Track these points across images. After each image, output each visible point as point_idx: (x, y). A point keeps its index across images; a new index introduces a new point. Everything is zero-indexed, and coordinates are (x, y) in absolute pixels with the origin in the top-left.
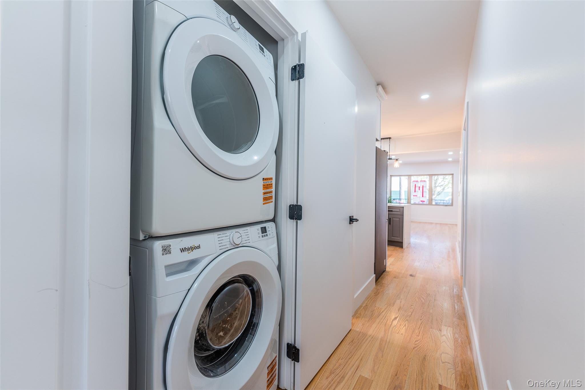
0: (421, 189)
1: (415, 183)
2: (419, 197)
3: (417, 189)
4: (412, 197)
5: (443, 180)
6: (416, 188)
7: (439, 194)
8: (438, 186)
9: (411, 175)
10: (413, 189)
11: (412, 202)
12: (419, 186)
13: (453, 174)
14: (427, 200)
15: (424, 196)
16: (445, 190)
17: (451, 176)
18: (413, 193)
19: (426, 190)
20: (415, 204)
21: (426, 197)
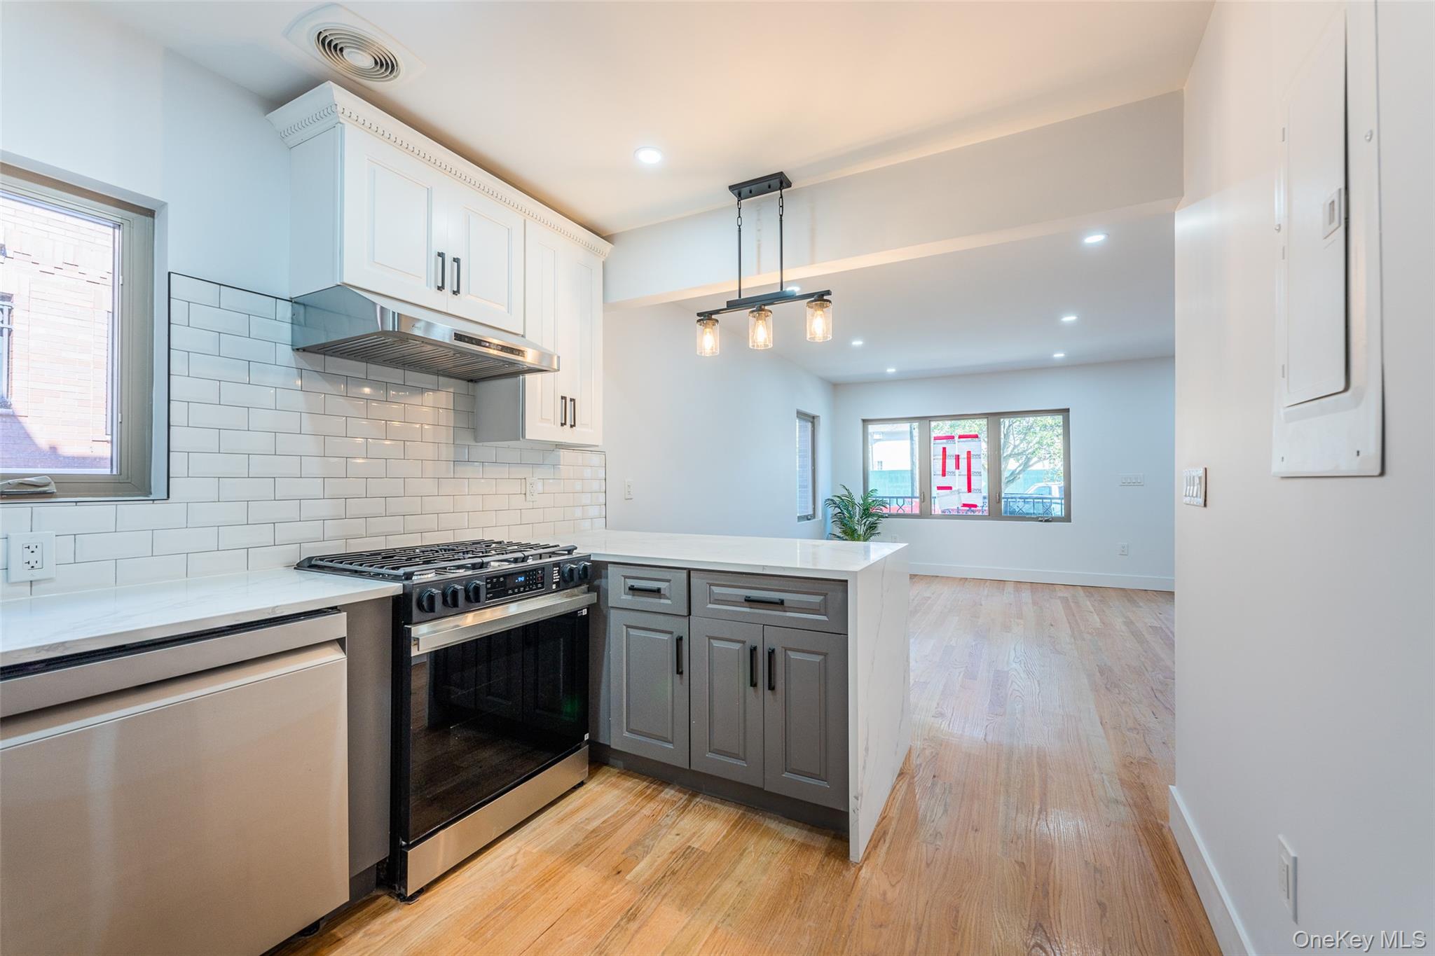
0: (963, 463)
1: (943, 443)
2: (959, 492)
3: (951, 463)
4: (935, 492)
5: (1024, 439)
6: (948, 461)
7: (1014, 476)
8: (1010, 456)
9: (930, 419)
10: (937, 466)
11: (937, 509)
12: (957, 454)
13: (1065, 412)
14: (984, 498)
15: (973, 487)
16: (1030, 466)
17: (1059, 419)
18: (938, 480)
19: (980, 465)
20: (946, 516)
21: (980, 491)
